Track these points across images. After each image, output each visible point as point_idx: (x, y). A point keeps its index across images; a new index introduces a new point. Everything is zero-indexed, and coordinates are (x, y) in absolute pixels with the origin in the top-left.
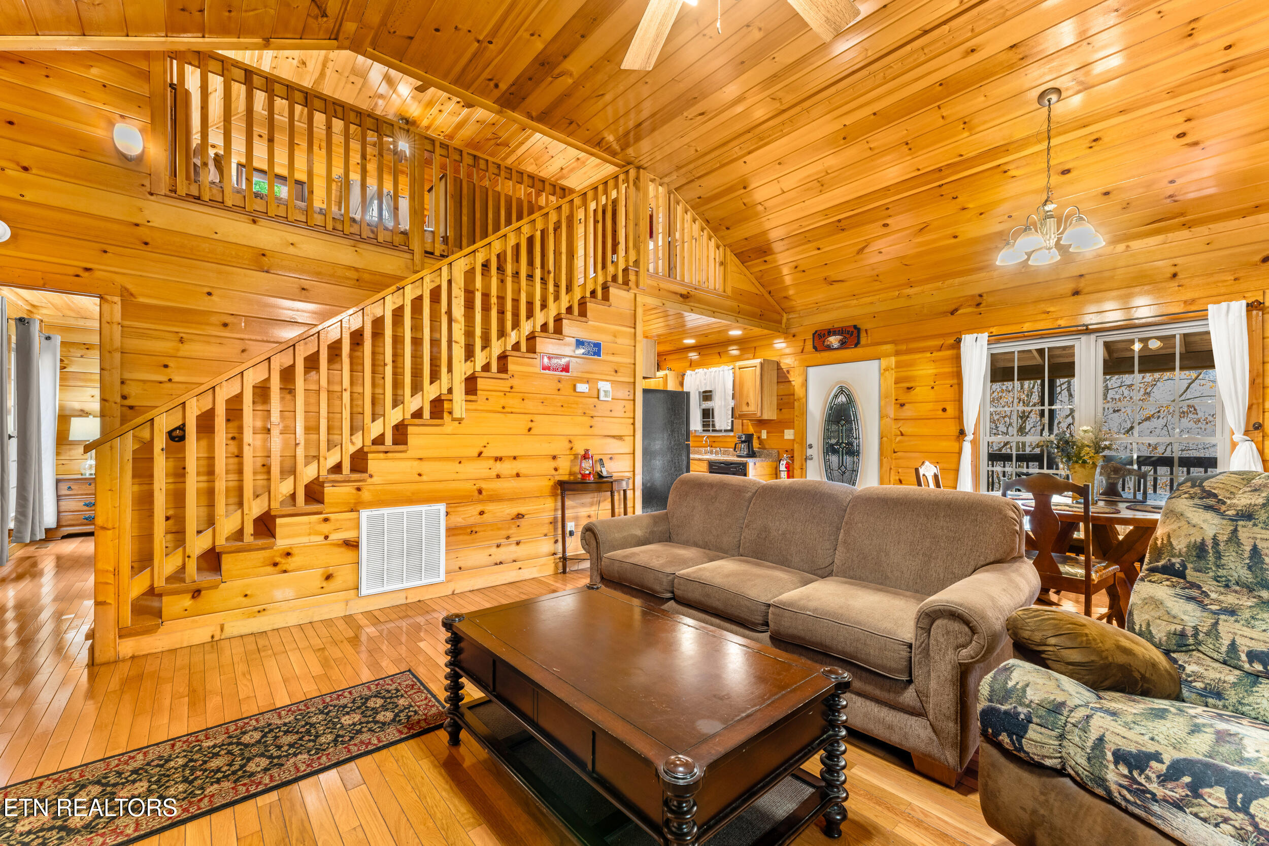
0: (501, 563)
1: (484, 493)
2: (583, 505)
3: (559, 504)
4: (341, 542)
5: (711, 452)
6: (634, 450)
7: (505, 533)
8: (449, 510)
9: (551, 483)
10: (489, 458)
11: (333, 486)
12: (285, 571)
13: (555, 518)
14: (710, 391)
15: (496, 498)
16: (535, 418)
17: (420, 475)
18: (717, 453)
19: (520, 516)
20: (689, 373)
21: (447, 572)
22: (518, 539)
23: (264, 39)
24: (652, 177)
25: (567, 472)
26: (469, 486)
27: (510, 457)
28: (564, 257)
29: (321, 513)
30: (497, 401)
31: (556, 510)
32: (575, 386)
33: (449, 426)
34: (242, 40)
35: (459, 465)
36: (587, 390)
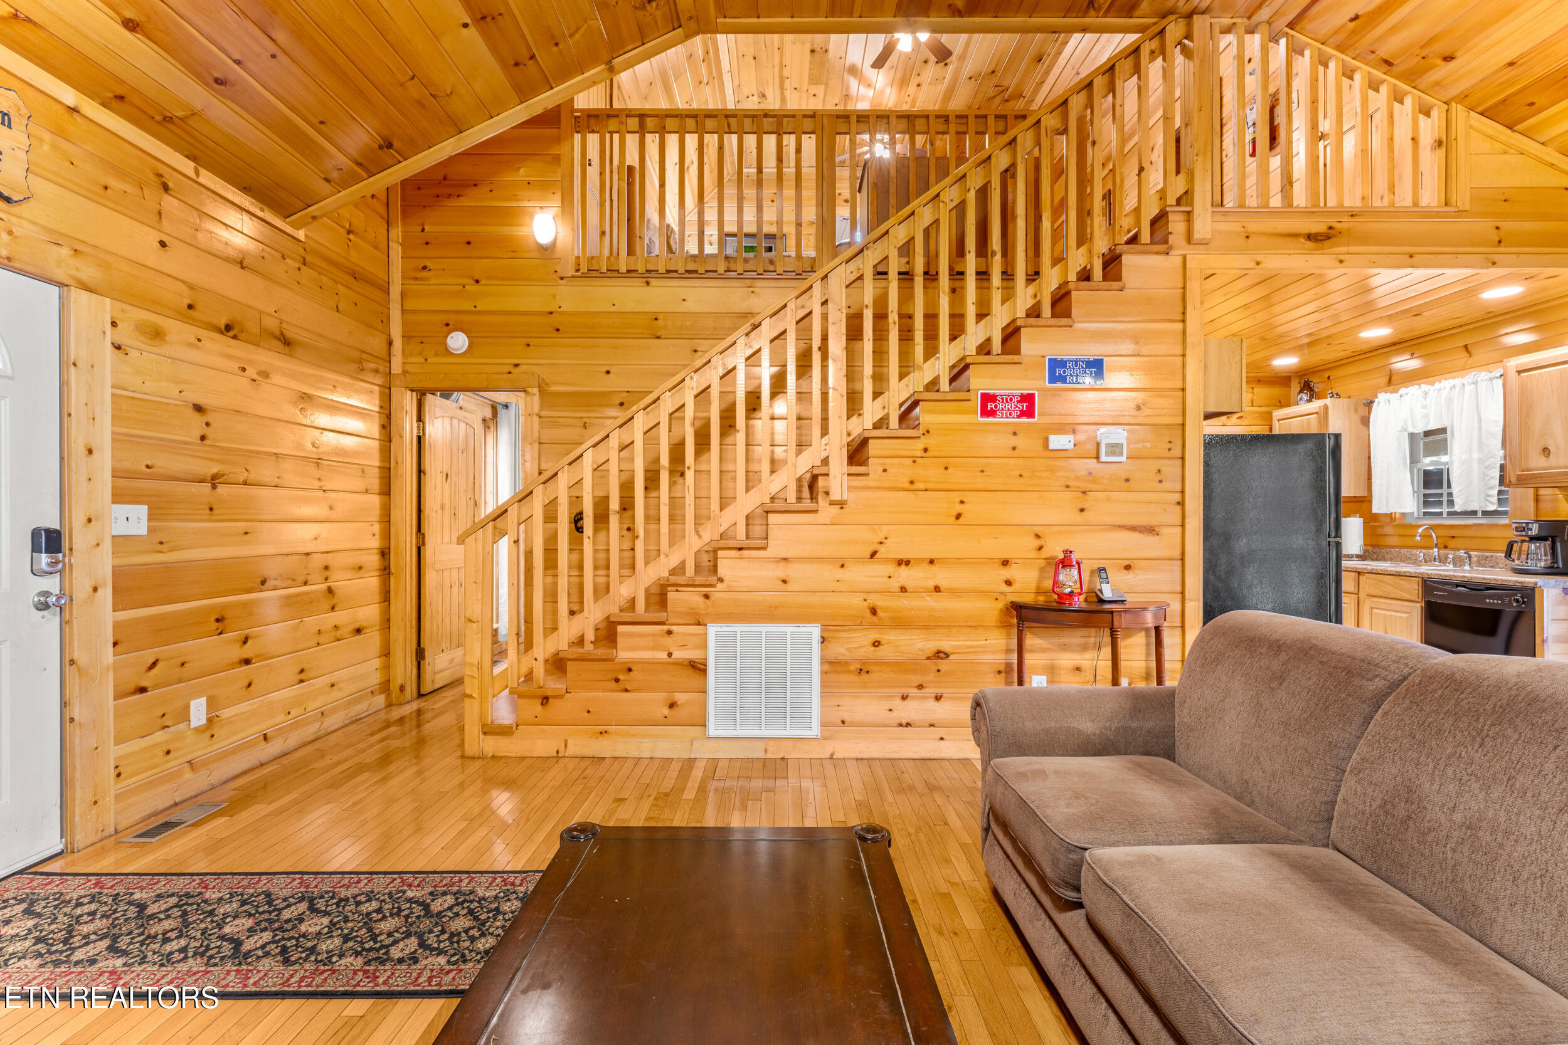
0: (908, 725)
1: (880, 612)
2: (1064, 648)
3: (1015, 641)
4: (686, 663)
5: (1443, 560)
6: (1183, 554)
7: (916, 679)
8: (826, 635)
9: (1000, 605)
10: (887, 560)
11: (677, 591)
12: (626, 690)
13: (1009, 666)
14: (1443, 431)
15: (901, 623)
16: (967, 497)
17: (784, 581)
18: (1458, 562)
19: (940, 655)
20: (1382, 397)
21: (823, 725)
22: (939, 691)
23: (607, 63)
24: (1227, 21)
25: (1033, 588)
26: (857, 602)
27: (923, 560)
28: (1021, 223)
29: (663, 623)
30: (901, 472)
31: (1008, 651)
32: (1046, 440)
33: (826, 512)
34: (586, 75)
35: (842, 570)
36: (1071, 446)
